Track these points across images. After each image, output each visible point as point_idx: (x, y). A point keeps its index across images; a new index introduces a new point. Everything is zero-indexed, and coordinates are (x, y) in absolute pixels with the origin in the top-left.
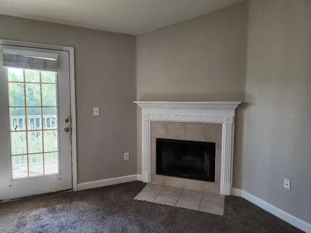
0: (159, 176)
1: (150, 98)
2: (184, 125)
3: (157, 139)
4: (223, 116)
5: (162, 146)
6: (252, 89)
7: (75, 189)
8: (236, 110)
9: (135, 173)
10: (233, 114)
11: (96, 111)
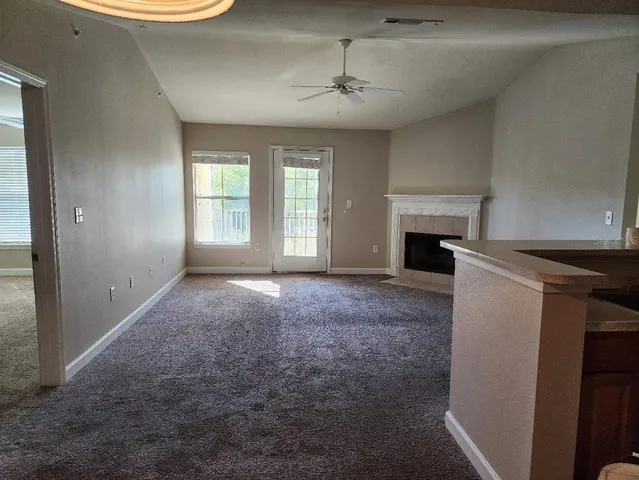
0: (407, 270)
1: (400, 192)
2: (432, 217)
3: (407, 233)
4: (469, 209)
5: (411, 240)
6: (495, 183)
7: (329, 272)
8: (482, 204)
9: (385, 267)
10: (478, 207)
11: (349, 203)
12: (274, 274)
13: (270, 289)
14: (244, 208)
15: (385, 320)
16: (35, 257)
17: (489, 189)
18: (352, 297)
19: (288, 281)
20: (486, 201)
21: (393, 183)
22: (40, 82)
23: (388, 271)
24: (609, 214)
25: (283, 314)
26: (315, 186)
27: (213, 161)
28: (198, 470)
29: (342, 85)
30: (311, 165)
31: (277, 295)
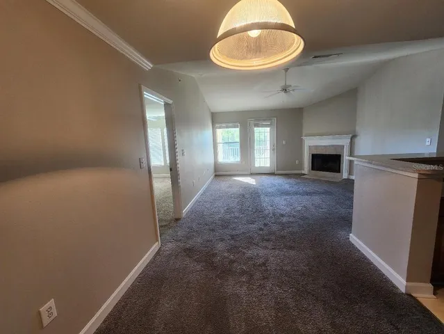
0: (313, 171)
1: (309, 135)
2: (325, 146)
3: (312, 154)
4: (344, 141)
5: (315, 157)
7: (276, 173)
8: (351, 139)
9: (302, 170)
11: (284, 142)
12: (252, 174)
13: (250, 181)
14: (238, 147)
15: (307, 194)
16: (171, 170)
17: (355, 131)
18: (289, 184)
19: (259, 177)
20: (354, 137)
21: (305, 131)
22: (170, 102)
23: (303, 172)
24: (428, 140)
25: (260, 191)
26: (268, 135)
27: (224, 128)
28: (244, 253)
29: (285, 90)
30: (266, 126)
31: (254, 183)
